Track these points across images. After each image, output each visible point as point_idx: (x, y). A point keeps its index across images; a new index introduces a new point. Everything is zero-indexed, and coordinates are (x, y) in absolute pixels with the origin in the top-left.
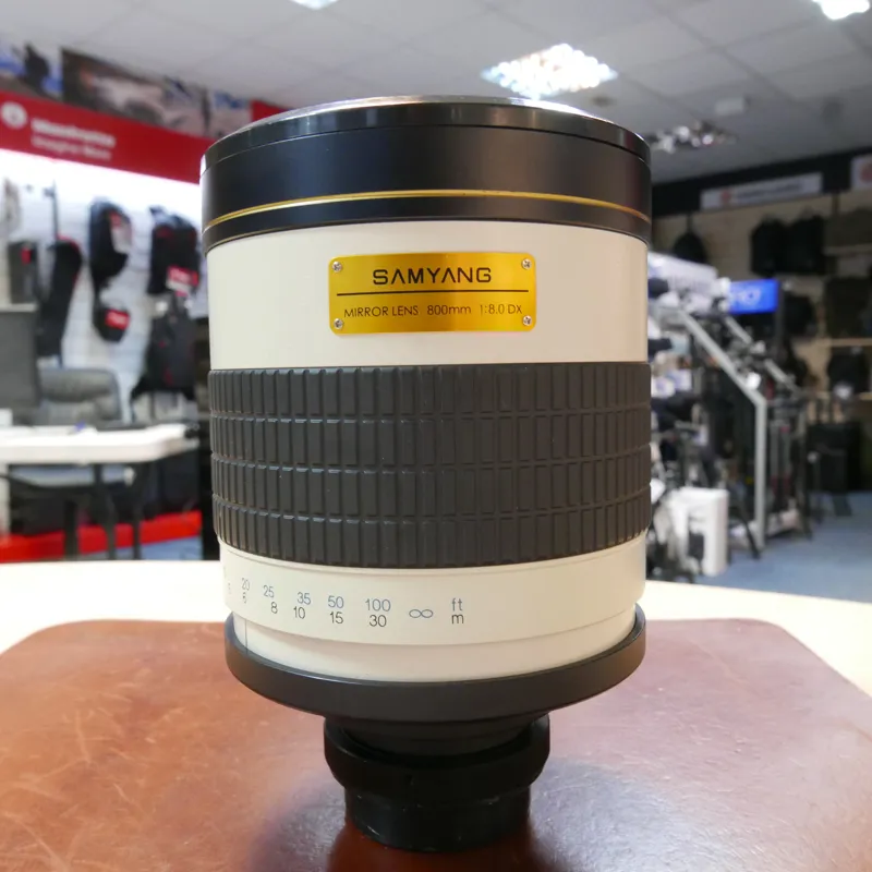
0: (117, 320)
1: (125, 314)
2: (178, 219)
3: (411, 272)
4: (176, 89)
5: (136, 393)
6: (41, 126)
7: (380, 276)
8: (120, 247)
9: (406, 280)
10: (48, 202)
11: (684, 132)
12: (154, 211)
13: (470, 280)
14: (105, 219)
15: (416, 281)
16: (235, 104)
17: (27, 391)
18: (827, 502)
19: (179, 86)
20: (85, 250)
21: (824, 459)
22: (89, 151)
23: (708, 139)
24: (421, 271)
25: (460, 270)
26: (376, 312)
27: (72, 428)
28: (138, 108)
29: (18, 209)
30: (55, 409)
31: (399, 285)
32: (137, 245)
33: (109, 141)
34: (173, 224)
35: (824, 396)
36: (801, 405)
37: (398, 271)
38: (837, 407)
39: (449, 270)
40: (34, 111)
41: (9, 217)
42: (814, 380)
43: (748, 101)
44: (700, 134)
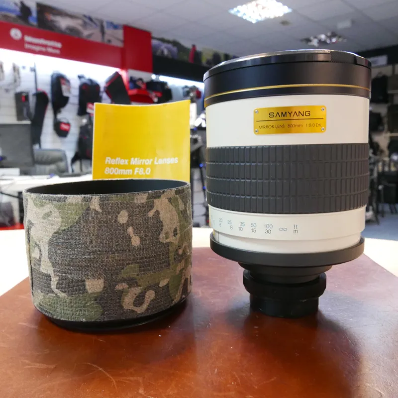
0: (64, 127)
1: (68, 124)
2: (91, 80)
3: (282, 113)
4: (89, 20)
5: (74, 160)
6: (28, 39)
7: (271, 115)
8: (65, 94)
9: (281, 116)
10: (32, 74)
11: (323, 37)
12: (80, 77)
13: (303, 116)
14: (58, 81)
15: (284, 116)
16: (116, 27)
17: (29, 160)
18: (387, 208)
19: (90, 19)
20: (49, 96)
21: (385, 188)
22: (50, 50)
23: (334, 40)
24: (286, 113)
25: (299, 112)
26: (270, 127)
27: (48, 176)
28: (71, 29)
29: (19, 78)
30: (38, 168)
31: (278, 118)
32: (73, 93)
33: (59, 45)
34: (89, 83)
35: (387, 159)
36: (375, 163)
37: (278, 113)
38: (392, 164)
39: (295, 112)
40: (25, 32)
41: (15, 81)
42: (382, 152)
43: (353, 22)
44: (330, 37)
